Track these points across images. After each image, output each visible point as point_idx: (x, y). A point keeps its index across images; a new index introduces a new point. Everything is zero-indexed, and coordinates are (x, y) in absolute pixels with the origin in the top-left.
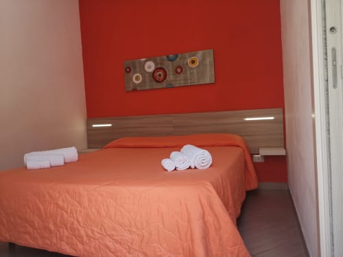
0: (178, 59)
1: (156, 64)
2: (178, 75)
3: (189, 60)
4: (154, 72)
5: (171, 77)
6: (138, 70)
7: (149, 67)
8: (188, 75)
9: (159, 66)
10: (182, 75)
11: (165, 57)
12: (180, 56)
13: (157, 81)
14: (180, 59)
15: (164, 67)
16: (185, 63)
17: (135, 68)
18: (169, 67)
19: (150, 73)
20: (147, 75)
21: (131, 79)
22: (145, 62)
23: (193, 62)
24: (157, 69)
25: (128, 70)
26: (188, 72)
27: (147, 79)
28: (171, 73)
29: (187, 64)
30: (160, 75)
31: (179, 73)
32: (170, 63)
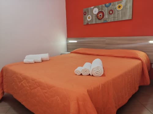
0: (111, 6)
1: (99, 9)
2: (110, 15)
3: (117, 6)
4: (98, 14)
5: (106, 16)
6: (89, 13)
7: (95, 11)
8: (116, 15)
9: (100, 10)
10: (112, 15)
11: (104, 5)
12: (112, 4)
13: (99, 19)
14: (112, 6)
15: (103, 11)
16: (115, 7)
17: (88, 12)
18: (106, 10)
19: (95, 15)
20: (94, 16)
21: (86, 18)
22: (93, 8)
23: (120, 7)
24: (99, 12)
25: (85, 13)
26: (116, 13)
27: (94, 18)
28: (107, 14)
29: (116, 8)
30: (100, 16)
31: (111, 14)
32: (106, 8)
